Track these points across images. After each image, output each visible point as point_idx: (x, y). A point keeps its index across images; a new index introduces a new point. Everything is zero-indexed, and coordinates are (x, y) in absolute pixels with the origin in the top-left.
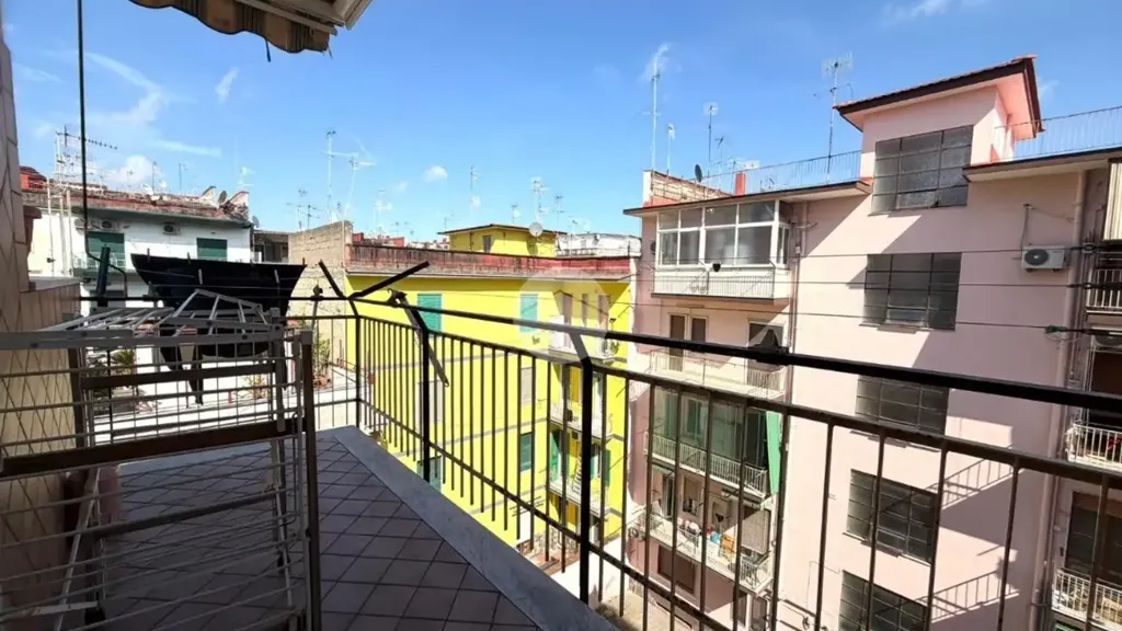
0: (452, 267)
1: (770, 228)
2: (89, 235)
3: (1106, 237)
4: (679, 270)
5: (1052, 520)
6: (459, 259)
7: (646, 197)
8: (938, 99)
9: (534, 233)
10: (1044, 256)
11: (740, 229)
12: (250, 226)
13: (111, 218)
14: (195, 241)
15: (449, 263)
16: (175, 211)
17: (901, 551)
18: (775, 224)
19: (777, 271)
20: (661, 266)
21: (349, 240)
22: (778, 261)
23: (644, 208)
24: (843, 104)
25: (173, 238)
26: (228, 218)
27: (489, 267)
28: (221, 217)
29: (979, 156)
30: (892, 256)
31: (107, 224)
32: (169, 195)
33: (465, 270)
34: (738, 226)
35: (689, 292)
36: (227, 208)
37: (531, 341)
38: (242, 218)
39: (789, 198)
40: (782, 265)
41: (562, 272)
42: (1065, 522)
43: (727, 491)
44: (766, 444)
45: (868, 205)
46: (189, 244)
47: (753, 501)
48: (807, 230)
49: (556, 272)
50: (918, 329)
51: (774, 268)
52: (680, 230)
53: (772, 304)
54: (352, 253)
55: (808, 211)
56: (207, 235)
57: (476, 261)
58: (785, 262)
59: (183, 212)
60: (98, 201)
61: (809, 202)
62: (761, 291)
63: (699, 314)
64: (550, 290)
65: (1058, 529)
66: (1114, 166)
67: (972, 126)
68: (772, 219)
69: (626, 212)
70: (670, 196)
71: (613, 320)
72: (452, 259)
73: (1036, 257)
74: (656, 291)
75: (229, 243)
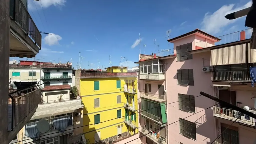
0: (101, 76)
1: (158, 65)
2: (45, 73)
3: (210, 65)
4: (144, 74)
5: (217, 130)
6: (103, 74)
7: (139, 59)
8: (186, 38)
9: (121, 67)
10: (206, 69)
11: (153, 66)
12: (72, 69)
13: (48, 69)
14: (62, 73)
15: (101, 75)
16: (59, 67)
17: (190, 137)
18: (159, 64)
19: (160, 74)
20: (142, 74)
21: (81, 72)
22: (160, 72)
23: (139, 62)
24: (169, 40)
25: (59, 72)
26: (68, 68)
27: (109, 75)
28: (67, 68)
29: (194, 49)
30: (181, 70)
31: (48, 71)
32: (61, 64)
33: (104, 76)
34: (153, 65)
35: (146, 79)
36: (68, 66)
37: (120, 90)
38: (71, 68)
39: (161, 59)
40: (161, 73)
41: (126, 75)
42: (220, 130)
43: (155, 123)
44: (161, 112)
45: (176, 59)
46: (61, 73)
47: (159, 125)
48: (166, 65)
49: (125, 75)
50: (187, 85)
51: (159, 73)
52: (143, 66)
53: (159, 81)
54: (81, 74)
55: (166, 61)
56: (64, 71)
57: (107, 74)
58: (162, 72)
59: (60, 67)
60: (47, 67)
61: (166, 59)
62: (157, 79)
63: (150, 83)
64: (123, 79)
65: (219, 132)
66: (211, 50)
67: (191, 43)
68: (158, 63)
69: (135, 63)
70: (145, 59)
71: (135, 85)
72: (101, 74)
73: (205, 69)
74: (141, 79)
75: (68, 73)
